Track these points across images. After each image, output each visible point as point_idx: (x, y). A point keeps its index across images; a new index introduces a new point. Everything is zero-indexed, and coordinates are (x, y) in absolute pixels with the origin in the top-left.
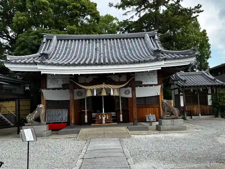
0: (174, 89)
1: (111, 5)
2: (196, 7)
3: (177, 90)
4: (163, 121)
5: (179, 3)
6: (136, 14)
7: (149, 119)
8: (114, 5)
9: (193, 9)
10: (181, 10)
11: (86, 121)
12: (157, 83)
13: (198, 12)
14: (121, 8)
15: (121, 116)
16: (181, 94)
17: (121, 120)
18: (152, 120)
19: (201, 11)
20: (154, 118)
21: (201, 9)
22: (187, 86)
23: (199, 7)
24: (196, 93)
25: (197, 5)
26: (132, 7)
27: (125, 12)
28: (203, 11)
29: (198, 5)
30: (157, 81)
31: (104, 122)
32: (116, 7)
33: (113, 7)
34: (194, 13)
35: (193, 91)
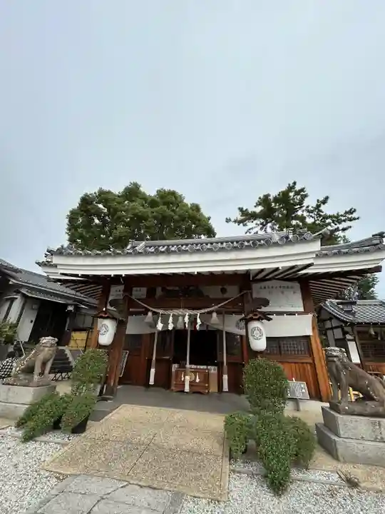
0: (332, 328)
1: (228, 220)
2: (346, 213)
3: (340, 330)
4: (339, 419)
5: (320, 208)
6: (261, 229)
7: (293, 393)
8: (233, 220)
9: (342, 216)
10: (324, 218)
11: (152, 382)
12: (302, 309)
13: (350, 220)
14: (241, 224)
15: (225, 377)
16: (348, 337)
17: (226, 388)
18: (298, 395)
19: (355, 219)
20: (304, 391)
21: (354, 215)
22: (362, 323)
23: (351, 212)
24: (379, 339)
25: (348, 210)
26: (255, 222)
27: (247, 228)
28: (358, 218)
29: (351, 210)
30: (302, 304)
31: (187, 389)
32: (235, 221)
33: (231, 223)
34: (344, 221)
35: (375, 332)
